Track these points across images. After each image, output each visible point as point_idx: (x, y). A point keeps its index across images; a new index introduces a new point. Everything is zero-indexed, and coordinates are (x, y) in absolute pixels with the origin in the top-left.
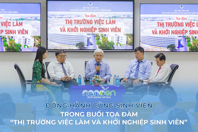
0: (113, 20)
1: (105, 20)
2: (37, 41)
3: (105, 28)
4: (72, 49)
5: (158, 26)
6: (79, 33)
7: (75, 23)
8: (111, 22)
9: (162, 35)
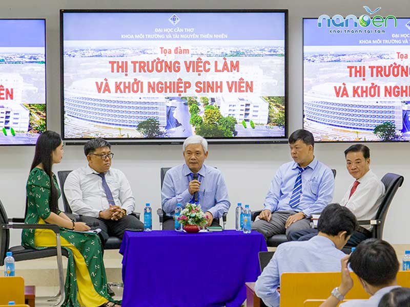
0: (232, 62)
1: (212, 60)
2: (37, 118)
3: (213, 82)
4: (126, 137)
5: (349, 74)
6: (145, 95)
7: (135, 71)
8: (227, 67)
9: (361, 99)
